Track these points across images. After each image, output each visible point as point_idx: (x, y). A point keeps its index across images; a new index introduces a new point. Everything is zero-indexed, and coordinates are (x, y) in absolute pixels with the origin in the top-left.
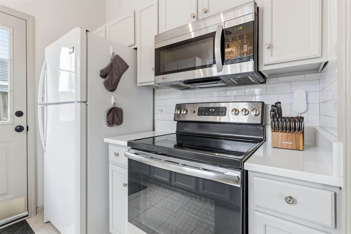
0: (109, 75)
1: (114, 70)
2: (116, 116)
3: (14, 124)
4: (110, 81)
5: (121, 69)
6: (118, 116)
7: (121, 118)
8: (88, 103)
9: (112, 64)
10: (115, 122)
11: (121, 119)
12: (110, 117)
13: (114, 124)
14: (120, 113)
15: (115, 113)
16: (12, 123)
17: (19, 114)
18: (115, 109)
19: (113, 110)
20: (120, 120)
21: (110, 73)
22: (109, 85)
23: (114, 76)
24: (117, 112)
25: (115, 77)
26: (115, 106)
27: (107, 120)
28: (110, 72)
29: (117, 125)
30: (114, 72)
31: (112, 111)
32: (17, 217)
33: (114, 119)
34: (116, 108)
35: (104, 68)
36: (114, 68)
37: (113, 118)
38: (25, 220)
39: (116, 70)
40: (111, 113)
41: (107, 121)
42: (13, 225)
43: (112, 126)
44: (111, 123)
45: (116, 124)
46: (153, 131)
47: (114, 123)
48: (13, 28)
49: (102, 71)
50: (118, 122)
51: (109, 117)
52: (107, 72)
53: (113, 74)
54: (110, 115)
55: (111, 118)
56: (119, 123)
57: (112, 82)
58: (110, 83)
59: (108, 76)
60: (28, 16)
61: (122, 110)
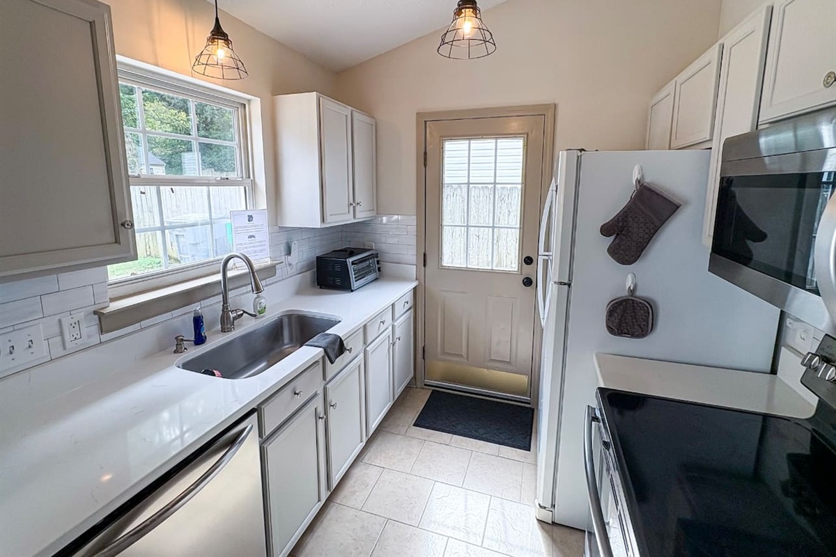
0: (621, 233)
1: (635, 220)
2: (630, 318)
3: (521, 275)
6: (635, 319)
7: (644, 323)
9: (629, 209)
10: (628, 329)
11: (644, 325)
12: (615, 317)
13: (625, 333)
14: (642, 312)
16: (520, 273)
17: (528, 261)
18: (631, 302)
19: (624, 303)
20: (641, 329)
21: (625, 229)
23: (635, 235)
26: (631, 297)
27: (607, 323)
28: (622, 228)
29: (633, 336)
30: (635, 225)
31: (621, 307)
33: (625, 323)
34: (632, 300)
37: (623, 321)
39: (642, 220)
40: (619, 311)
41: (607, 325)
43: (619, 336)
44: (616, 331)
45: (628, 334)
46: (771, 372)
47: (625, 331)
48: (528, 134)
49: (604, 229)
50: (636, 332)
51: (613, 317)
52: (615, 228)
53: (632, 230)
54: (615, 314)
55: (617, 321)
60: (547, 107)
61: (649, 308)
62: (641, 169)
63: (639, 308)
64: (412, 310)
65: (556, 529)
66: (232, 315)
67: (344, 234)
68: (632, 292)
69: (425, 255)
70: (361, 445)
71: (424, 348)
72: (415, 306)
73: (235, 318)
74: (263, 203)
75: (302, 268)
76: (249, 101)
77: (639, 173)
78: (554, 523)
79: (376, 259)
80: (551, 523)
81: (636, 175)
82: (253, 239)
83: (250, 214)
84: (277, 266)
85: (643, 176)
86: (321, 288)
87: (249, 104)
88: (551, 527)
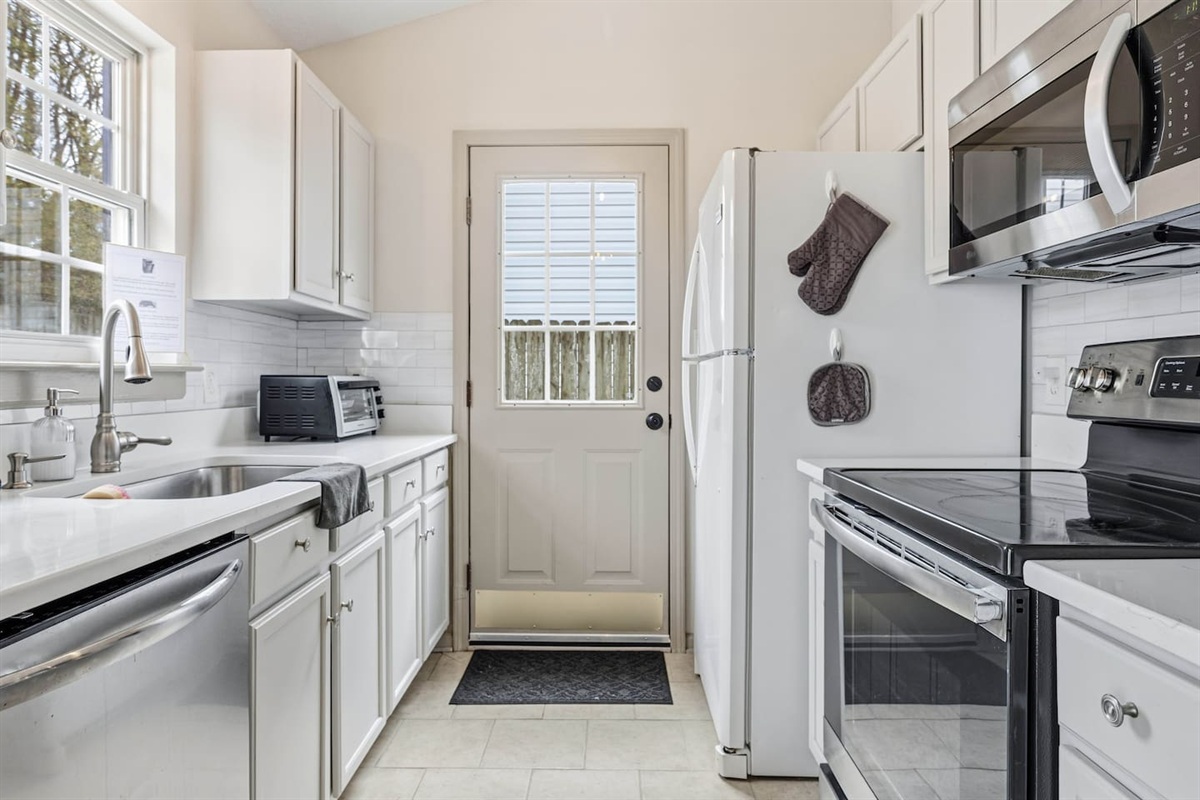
0: (816, 264)
1: (833, 245)
2: (840, 394)
3: (644, 409)
4: (817, 283)
5: (859, 240)
6: (848, 394)
7: (859, 399)
8: (755, 354)
9: (825, 229)
10: (838, 411)
11: (860, 402)
12: (820, 394)
13: (835, 418)
14: (856, 382)
15: (839, 384)
16: (641, 406)
17: (654, 384)
18: (839, 369)
19: (830, 372)
20: (857, 407)
21: (820, 257)
22: (815, 297)
23: (832, 265)
24: (845, 379)
25: (837, 267)
26: (838, 362)
27: (810, 405)
28: (816, 255)
29: (846, 420)
30: (833, 252)
31: (827, 378)
32: (649, 638)
33: (835, 402)
34: (841, 365)
35: (797, 247)
36: (834, 238)
37: (831, 401)
38: (662, 653)
39: (841, 245)
40: (824, 384)
41: (810, 408)
42: (640, 652)
43: (827, 423)
44: (823, 415)
45: (840, 417)
46: (1022, 456)
47: (835, 414)
48: (644, 175)
49: (793, 258)
50: (850, 414)
51: (817, 394)
52: (808, 255)
53: (829, 259)
54: (820, 389)
55: (823, 399)
56: (852, 415)
57: (824, 284)
58: (816, 290)
59: (811, 269)
60: (672, 131)
61: (864, 374)
62: (836, 177)
63: (851, 377)
64: (446, 490)
65: (756, 786)
66: (119, 441)
67: (302, 354)
68: (839, 354)
69: (469, 384)
70: (379, 723)
71: (469, 567)
72: (450, 483)
73: (123, 448)
74: (167, 242)
75: (228, 399)
76: (150, 50)
77: (834, 180)
78: (751, 778)
79: (374, 394)
80: (745, 777)
81: (829, 185)
82: (150, 308)
83: (149, 259)
84: (188, 373)
85: (838, 185)
86: (267, 440)
87: (150, 56)
88: (747, 784)
